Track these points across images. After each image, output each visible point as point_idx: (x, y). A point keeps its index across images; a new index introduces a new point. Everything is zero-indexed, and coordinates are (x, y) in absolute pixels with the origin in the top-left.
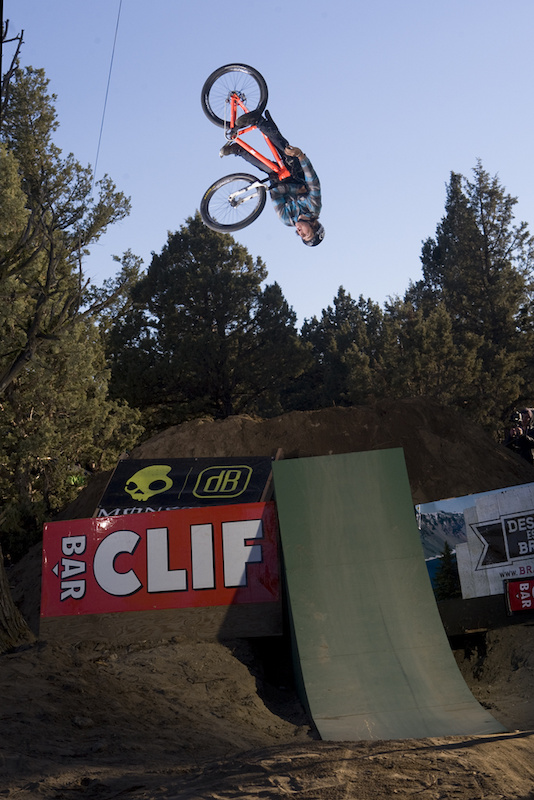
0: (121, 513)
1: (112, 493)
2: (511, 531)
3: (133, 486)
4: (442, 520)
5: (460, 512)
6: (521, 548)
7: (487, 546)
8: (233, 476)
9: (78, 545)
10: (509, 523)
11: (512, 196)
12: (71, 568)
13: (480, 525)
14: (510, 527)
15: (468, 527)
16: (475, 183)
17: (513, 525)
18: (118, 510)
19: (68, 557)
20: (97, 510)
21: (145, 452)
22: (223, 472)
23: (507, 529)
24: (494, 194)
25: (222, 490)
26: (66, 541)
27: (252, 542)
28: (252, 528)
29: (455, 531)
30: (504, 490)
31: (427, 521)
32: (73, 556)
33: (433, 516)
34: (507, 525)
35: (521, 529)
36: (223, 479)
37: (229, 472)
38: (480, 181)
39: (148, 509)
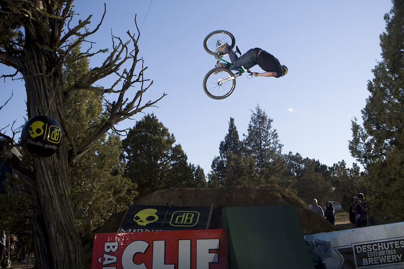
0: (132, 231)
1: (126, 221)
2: (358, 252)
3: (138, 218)
4: (317, 244)
5: (328, 240)
6: (364, 262)
7: (344, 259)
8: (190, 216)
9: (114, 247)
10: (357, 247)
11: (271, 119)
12: (109, 259)
13: (340, 248)
14: (358, 250)
15: (333, 249)
16: (256, 113)
17: (359, 249)
18: (130, 230)
19: (107, 253)
20: (119, 229)
21: (144, 202)
22: (185, 214)
23: (356, 251)
24: (264, 118)
25: (185, 223)
26: (107, 244)
27: (215, 251)
28: (214, 243)
29: (325, 251)
30: (354, 229)
31: (309, 244)
32: (110, 253)
33: (312, 242)
34: (355, 249)
35: (364, 251)
36: (185, 217)
37: (188, 214)
38: (258, 113)
39: (146, 230)
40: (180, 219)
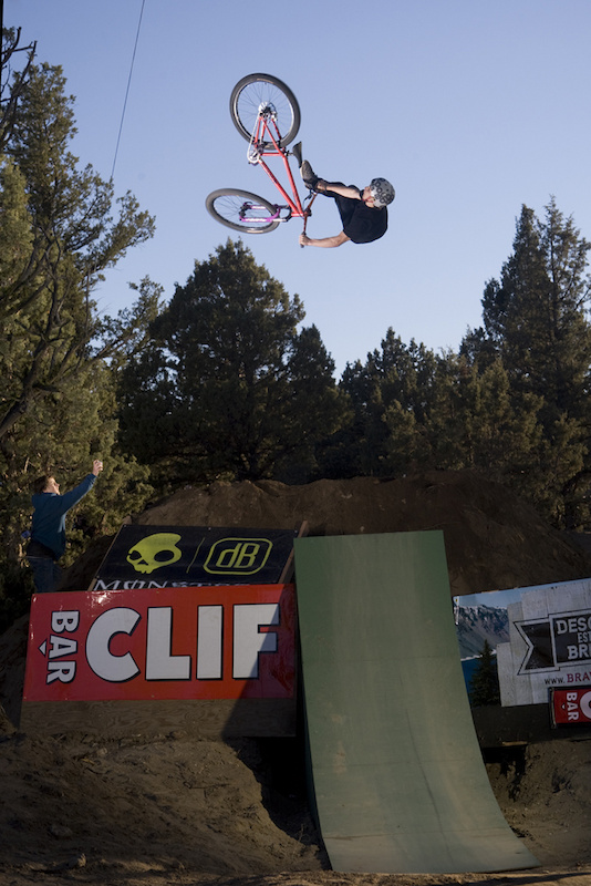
0: (121, 587)
1: (108, 560)
2: (560, 632)
3: (136, 555)
4: (482, 615)
5: (503, 607)
6: (571, 652)
7: (532, 647)
8: (250, 550)
9: (70, 621)
10: (558, 623)
11: (587, 241)
12: (61, 646)
13: (526, 623)
14: (559, 628)
15: (511, 625)
16: (546, 223)
17: (562, 625)
18: (117, 583)
19: (58, 634)
20: (95, 580)
21: (153, 518)
22: (240, 545)
23: (556, 630)
24: (567, 236)
25: (237, 566)
26: (56, 616)
27: (267, 629)
28: (267, 613)
29: (496, 629)
30: (554, 585)
31: (466, 615)
32: (64, 634)
33: (472, 611)
34: (555, 625)
35: (571, 631)
37: (246, 545)
38: (552, 221)
39: (152, 583)
40: (229, 556)
